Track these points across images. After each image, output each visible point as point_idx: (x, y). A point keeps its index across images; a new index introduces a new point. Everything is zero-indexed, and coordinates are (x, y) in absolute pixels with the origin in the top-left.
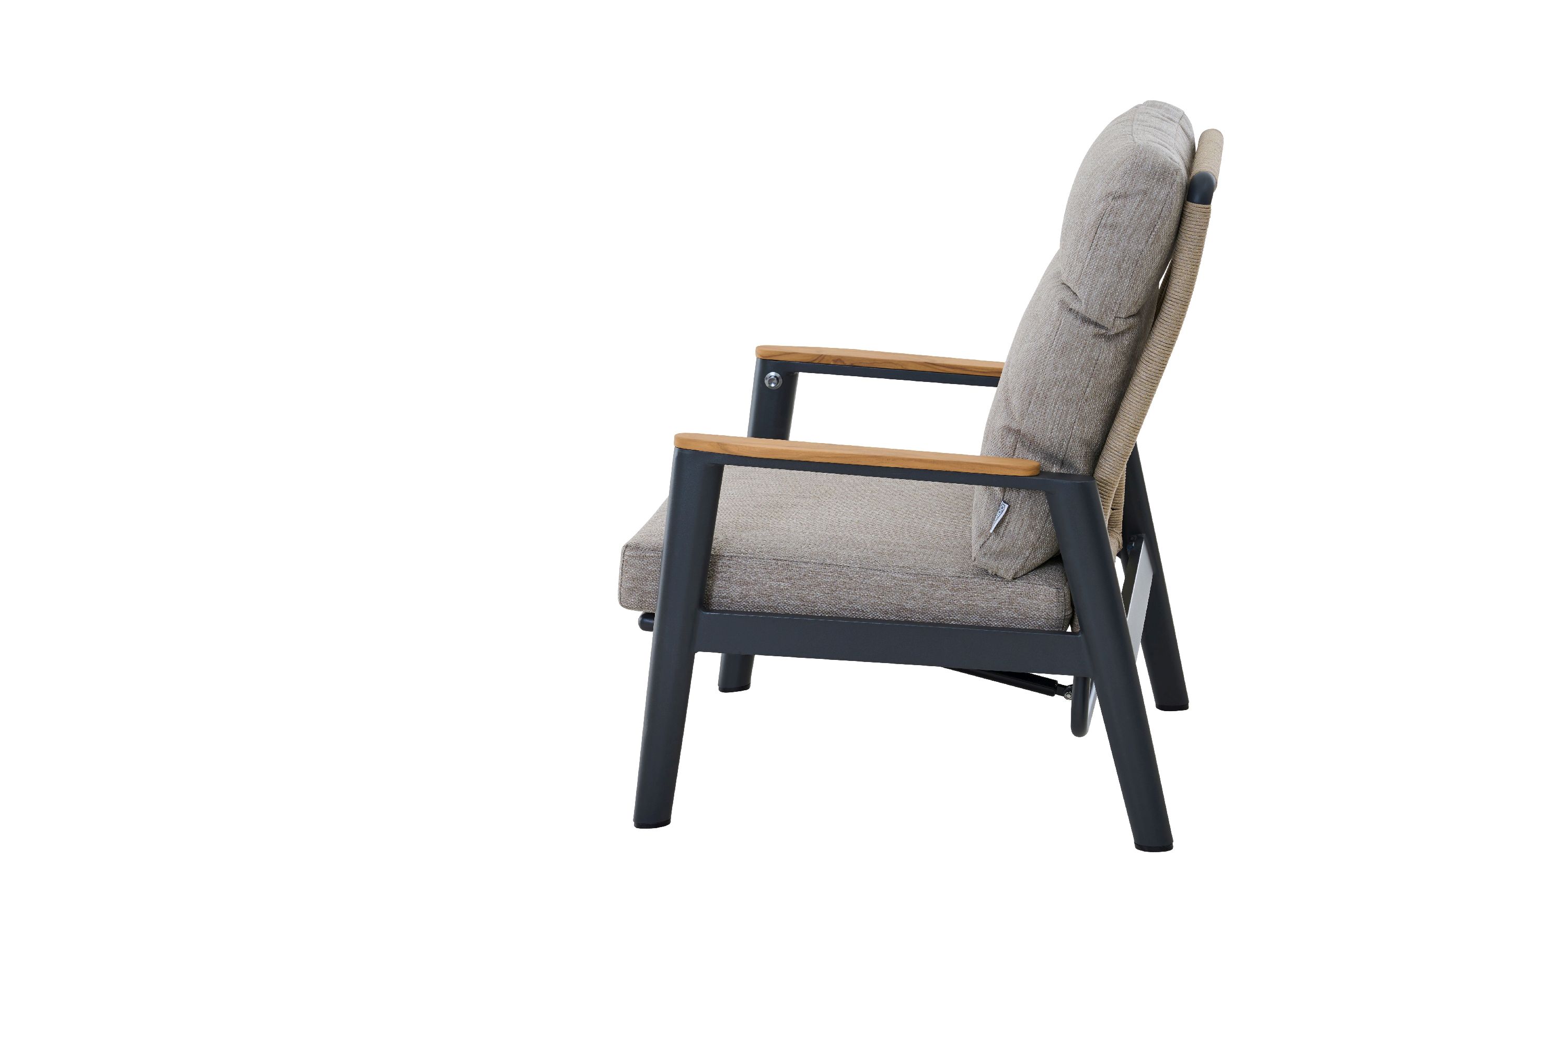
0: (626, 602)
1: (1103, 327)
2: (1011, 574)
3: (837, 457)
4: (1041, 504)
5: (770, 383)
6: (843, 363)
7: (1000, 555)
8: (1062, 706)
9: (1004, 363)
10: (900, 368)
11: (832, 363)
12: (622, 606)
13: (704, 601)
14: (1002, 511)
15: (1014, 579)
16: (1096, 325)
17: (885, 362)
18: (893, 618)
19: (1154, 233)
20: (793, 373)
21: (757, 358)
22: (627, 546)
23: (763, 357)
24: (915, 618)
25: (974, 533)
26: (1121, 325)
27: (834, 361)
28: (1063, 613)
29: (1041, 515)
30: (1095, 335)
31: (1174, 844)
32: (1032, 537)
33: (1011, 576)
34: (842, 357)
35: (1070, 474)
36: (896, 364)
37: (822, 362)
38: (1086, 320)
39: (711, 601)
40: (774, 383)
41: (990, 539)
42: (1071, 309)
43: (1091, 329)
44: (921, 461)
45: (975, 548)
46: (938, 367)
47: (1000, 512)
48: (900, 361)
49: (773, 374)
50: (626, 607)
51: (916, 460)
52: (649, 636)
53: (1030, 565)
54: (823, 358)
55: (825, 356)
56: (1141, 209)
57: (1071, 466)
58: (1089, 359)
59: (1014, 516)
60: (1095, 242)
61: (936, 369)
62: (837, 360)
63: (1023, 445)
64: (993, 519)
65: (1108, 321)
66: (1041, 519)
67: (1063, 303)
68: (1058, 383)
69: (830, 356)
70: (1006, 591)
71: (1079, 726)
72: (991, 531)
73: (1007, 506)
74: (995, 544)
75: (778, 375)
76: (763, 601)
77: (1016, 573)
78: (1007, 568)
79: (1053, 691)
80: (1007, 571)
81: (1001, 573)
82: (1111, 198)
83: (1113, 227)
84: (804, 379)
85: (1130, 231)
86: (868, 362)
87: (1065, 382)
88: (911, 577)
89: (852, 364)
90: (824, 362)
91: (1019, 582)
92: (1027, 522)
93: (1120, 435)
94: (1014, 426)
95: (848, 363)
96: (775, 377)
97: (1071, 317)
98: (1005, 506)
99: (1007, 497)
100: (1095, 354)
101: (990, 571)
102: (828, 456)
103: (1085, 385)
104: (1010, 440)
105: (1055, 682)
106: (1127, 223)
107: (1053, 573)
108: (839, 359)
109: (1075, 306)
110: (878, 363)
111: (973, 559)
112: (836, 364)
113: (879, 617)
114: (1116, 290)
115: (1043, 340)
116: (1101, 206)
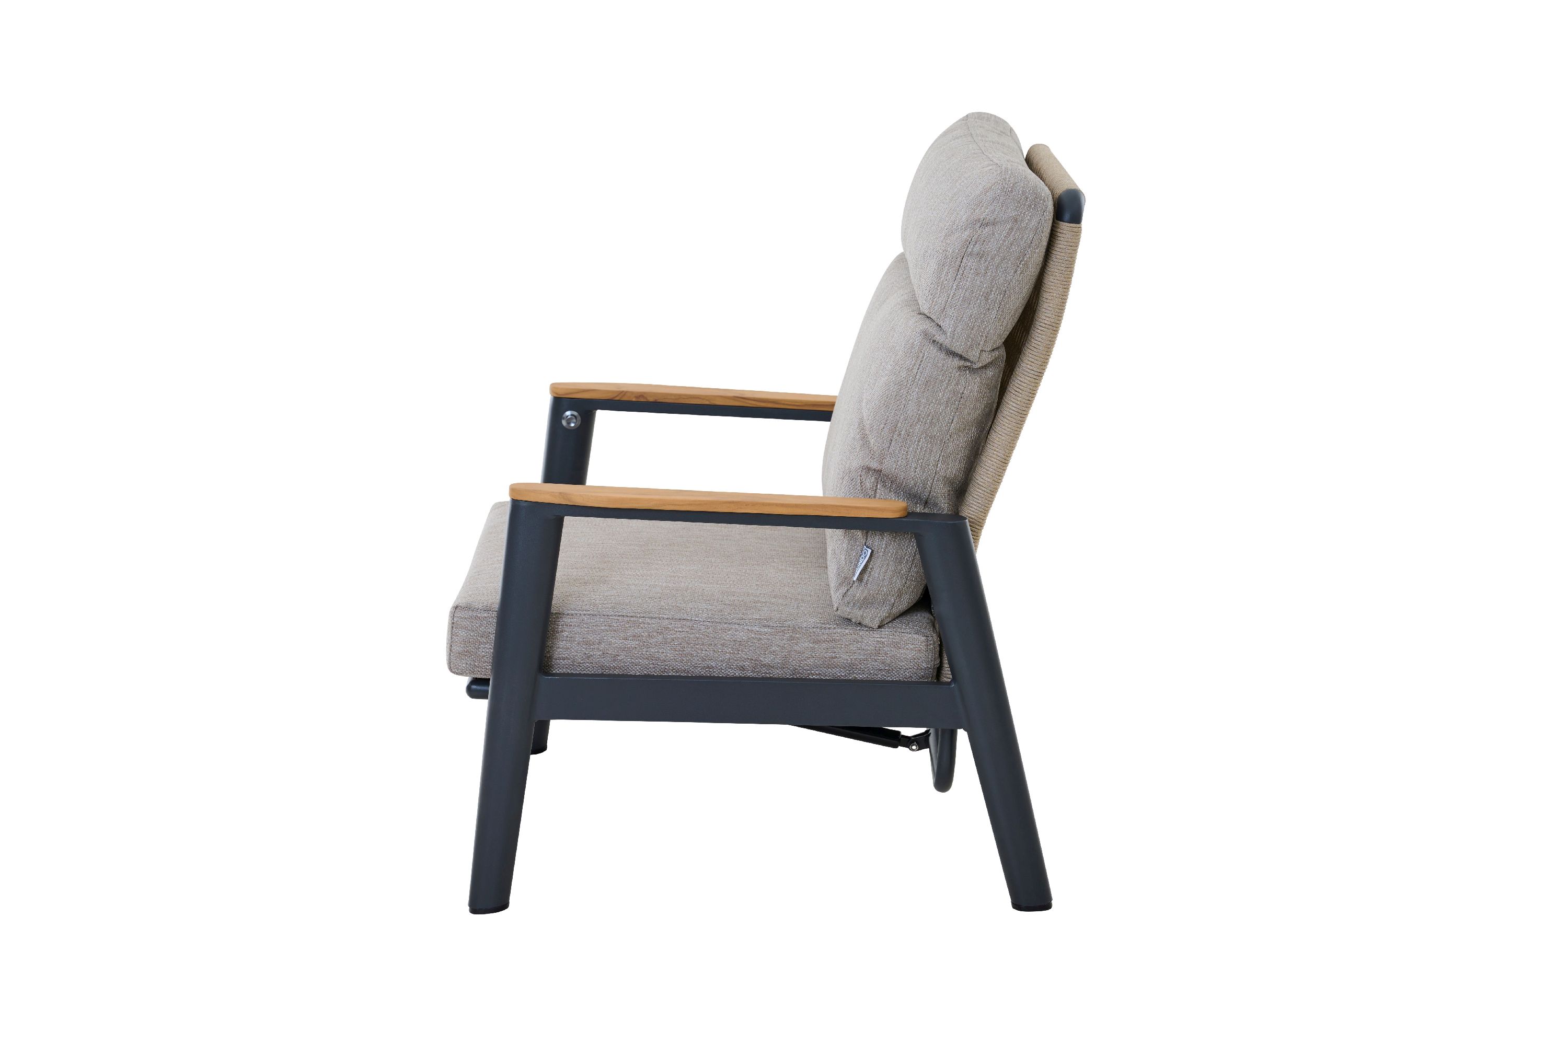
0: (454, 668)
1: (968, 360)
2: (876, 624)
3: (691, 504)
4: (909, 548)
5: (569, 423)
6: (646, 398)
7: (866, 603)
8: (922, 760)
9: (837, 396)
10: (707, 403)
11: (634, 400)
12: (454, 673)
13: (544, 665)
14: (865, 557)
15: (879, 627)
16: (961, 357)
17: (691, 398)
18: (750, 674)
19: (1023, 263)
20: (591, 412)
21: (552, 397)
22: (456, 608)
23: (557, 394)
24: (777, 673)
25: (833, 581)
26: (987, 358)
27: (636, 397)
28: (933, 662)
29: (907, 559)
30: (959, 368)
31: (1053, 902)
32: (898, 584)
33: (877, 625)
34: (645, 393)
35: (934, 514)
36: (703, 399)
37: (622, 399)
38: (952, 354)
39: (551, 664)
40: (573, 422)
41: (854, 587)
42: (934, 341)
43: (957, 362)
44: (783, 505)
45: (836, 597)
46: (747, 401)
47: (862, 558)
48: (706, 396)
49: (568, 413)
50: (457, 674)
51: (777, 505)
52: (483, 705)
53: (895, 611)
54: (625, 395)
55: (626, 392)
56: (1011, 238)
57: (936, 505)
58: (954, 392)
59: (877, 563)
60: (961, 271)
61: (747, 403)
62: (640, 396)
63: (884, 486)
64: (856, 566)
65: (973, 355)
66: (907, 562)
67: (925, 334)
68: (922, 419)
69: (632, 393)
70: (871, 640)
71: (943, 779)
72: (855, 579)
73: (870, 551)
74: (858, 592)
75: (575, 413)
76: (607, 662)
77: (882, 621)
78: (872, 616)
79: (896, 742)
80: (872, 619)
81: (867, 622)
82: (979, 225)
83: (981, 256)
84: (602, 417)
85: (997, 260)
86: (673, 397)
87: (929, 418)
88: (769, 630)
89: (656, 400)
90: (625, 399)
91: (886, 631)
92: (892, 568)
93: (988, 470)
94: (874, 465)
95: (651, 399)
96: (572, 415)
97: (933, 350)
98: (867, 551)
99: (869, 542)
100: (960, 388)
101: (853, 620)
102: (681, 503)
103: (950, 421)
104: (869, 482)
105: (899, 732)
106: (995, 252)
107: (921, 618)
108: (642, 395)
109: (940, 338)
110: (684, 398)
111: (835, 609)
112: (639, 400)
113: (735, 674)
114: (983, 322)
115: (903, 374)
116: (967, 233)
